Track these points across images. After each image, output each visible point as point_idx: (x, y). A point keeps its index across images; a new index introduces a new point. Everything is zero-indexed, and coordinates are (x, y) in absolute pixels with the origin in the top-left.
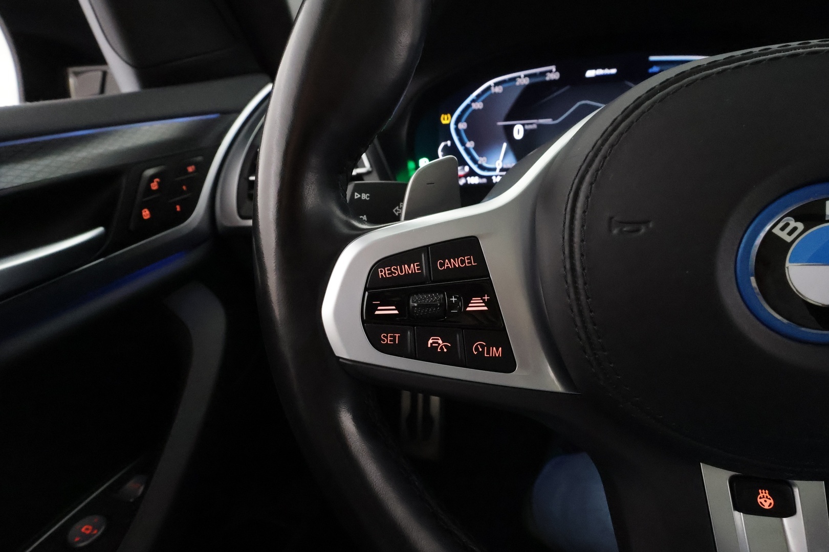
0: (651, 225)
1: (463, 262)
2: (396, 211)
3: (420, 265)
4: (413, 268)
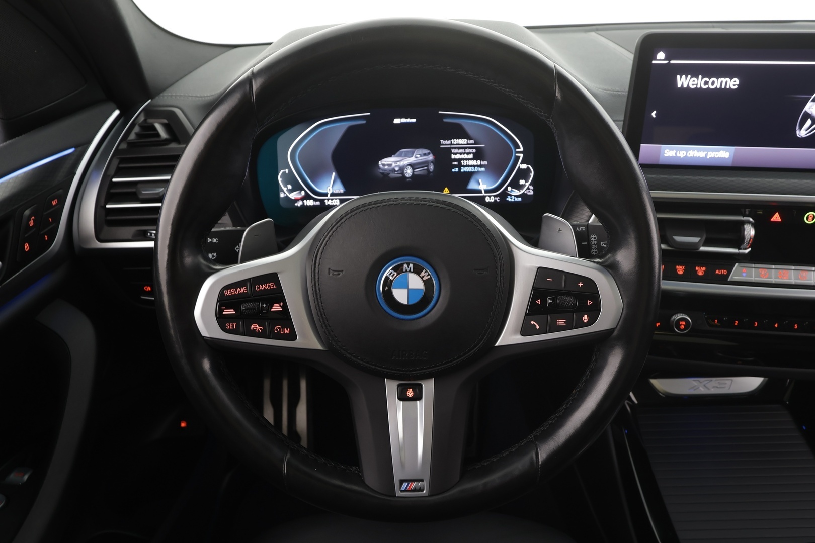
0: (344, 272)
1: (269, 286)
2: (237, 249)
3: (247, 288)
4: (243, 290)
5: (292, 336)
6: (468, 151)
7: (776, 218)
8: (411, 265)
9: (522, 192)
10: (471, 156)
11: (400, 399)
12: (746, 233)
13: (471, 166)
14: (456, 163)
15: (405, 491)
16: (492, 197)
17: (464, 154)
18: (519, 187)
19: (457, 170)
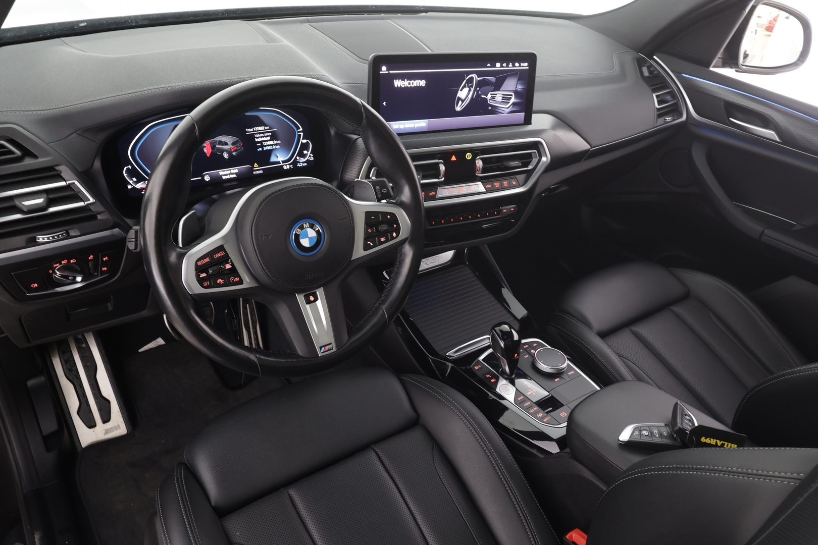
1: (221, 254)
3: (209, 258)
4: (207, 260)
5: (241, 282)
6: (266, 134)
7: (454, 158)
8: (307, 224)
9: (306, 159)
10: (269, 138)
11: (307, 304)
12: (441, 169)
13: (270, 145)
14: (259, 144)
15: (324, 352)
16: (288, 166)
17: (264, 137)
18: (304, 156)
19: (261, 149)
